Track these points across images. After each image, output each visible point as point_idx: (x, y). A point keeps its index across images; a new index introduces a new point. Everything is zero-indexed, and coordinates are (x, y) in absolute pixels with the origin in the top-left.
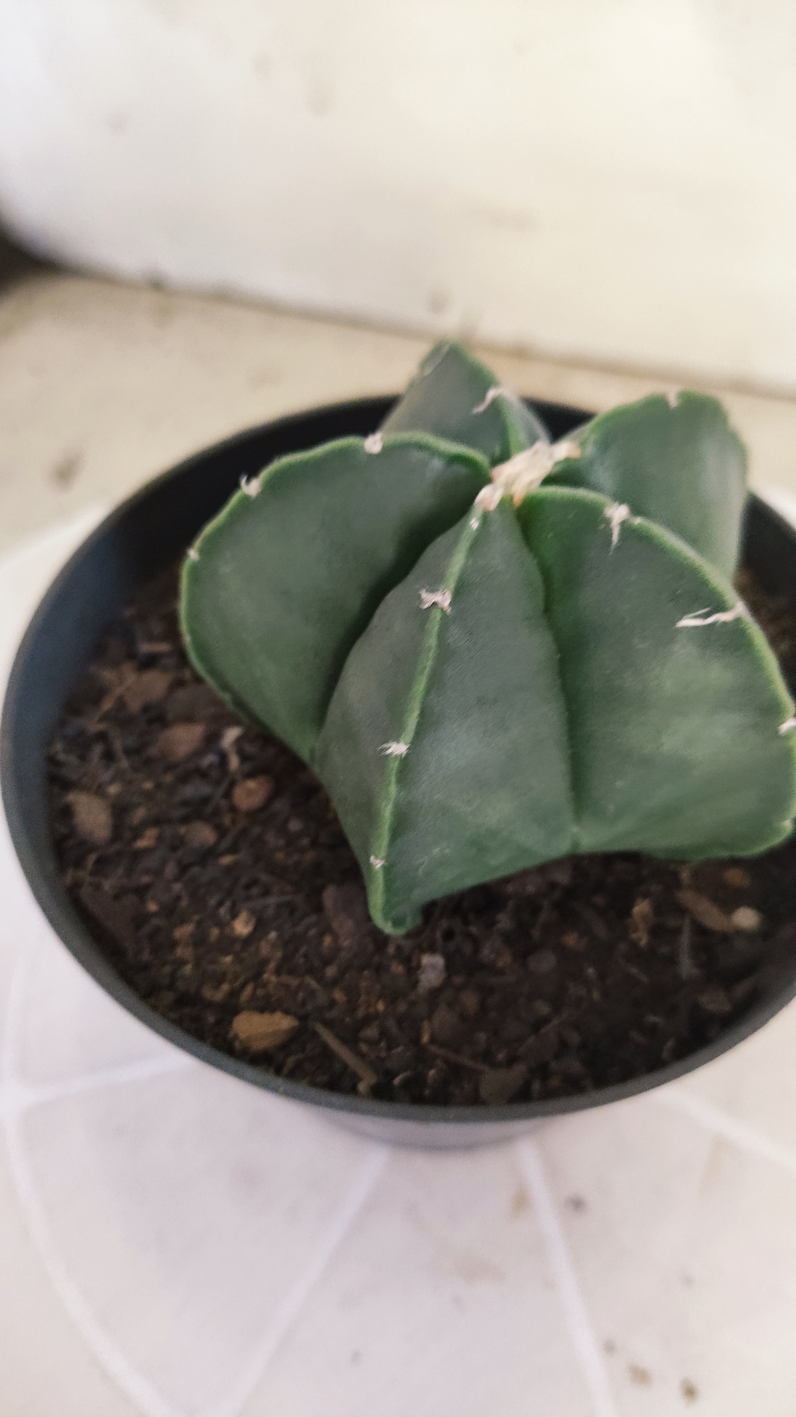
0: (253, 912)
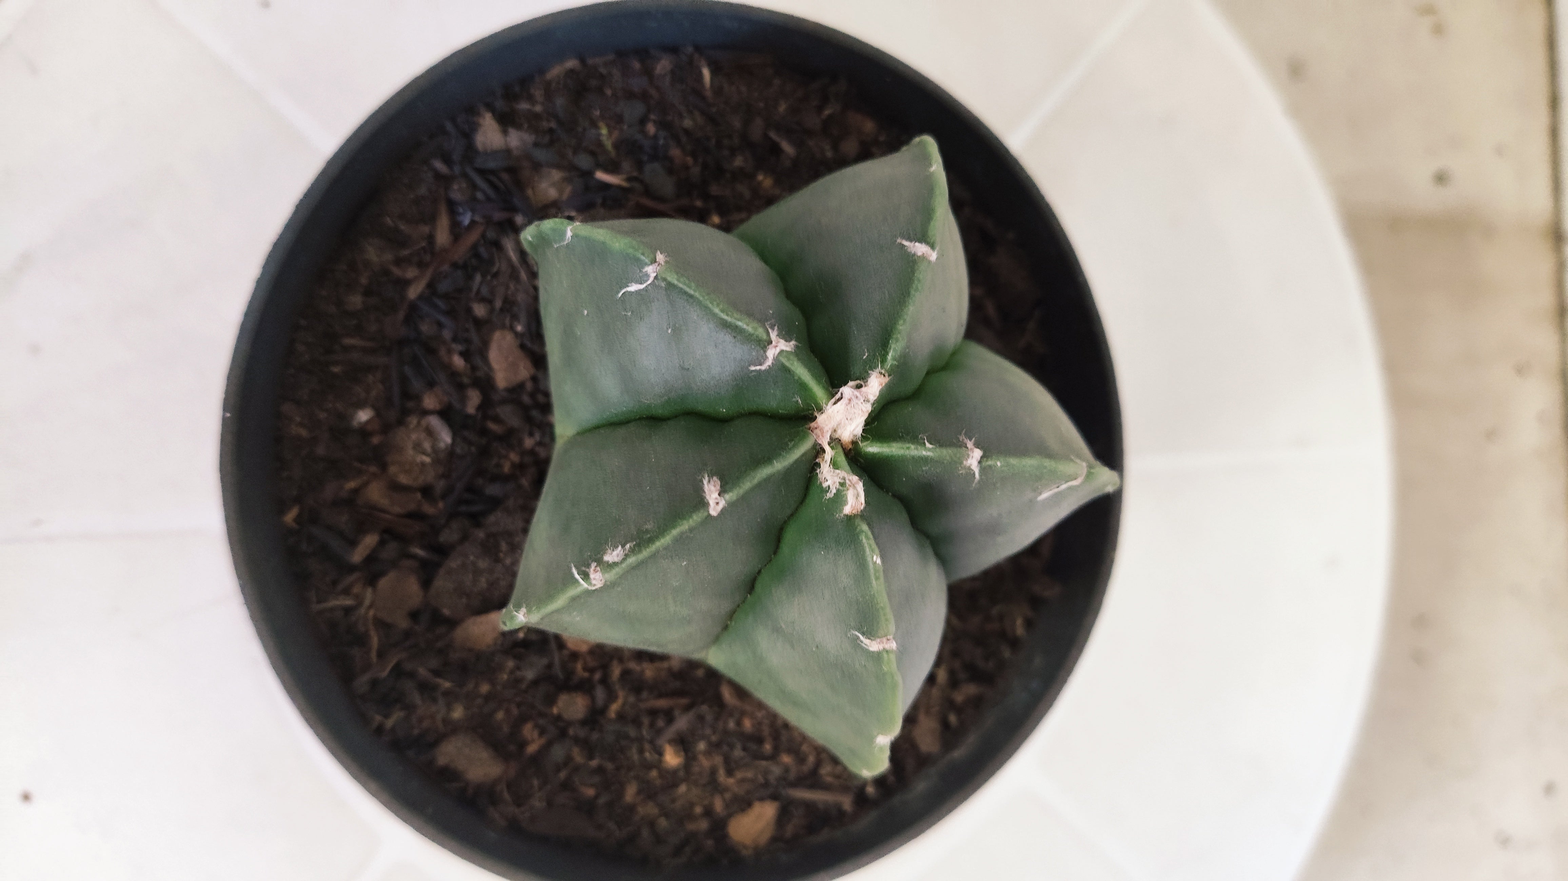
0: (672, 742)
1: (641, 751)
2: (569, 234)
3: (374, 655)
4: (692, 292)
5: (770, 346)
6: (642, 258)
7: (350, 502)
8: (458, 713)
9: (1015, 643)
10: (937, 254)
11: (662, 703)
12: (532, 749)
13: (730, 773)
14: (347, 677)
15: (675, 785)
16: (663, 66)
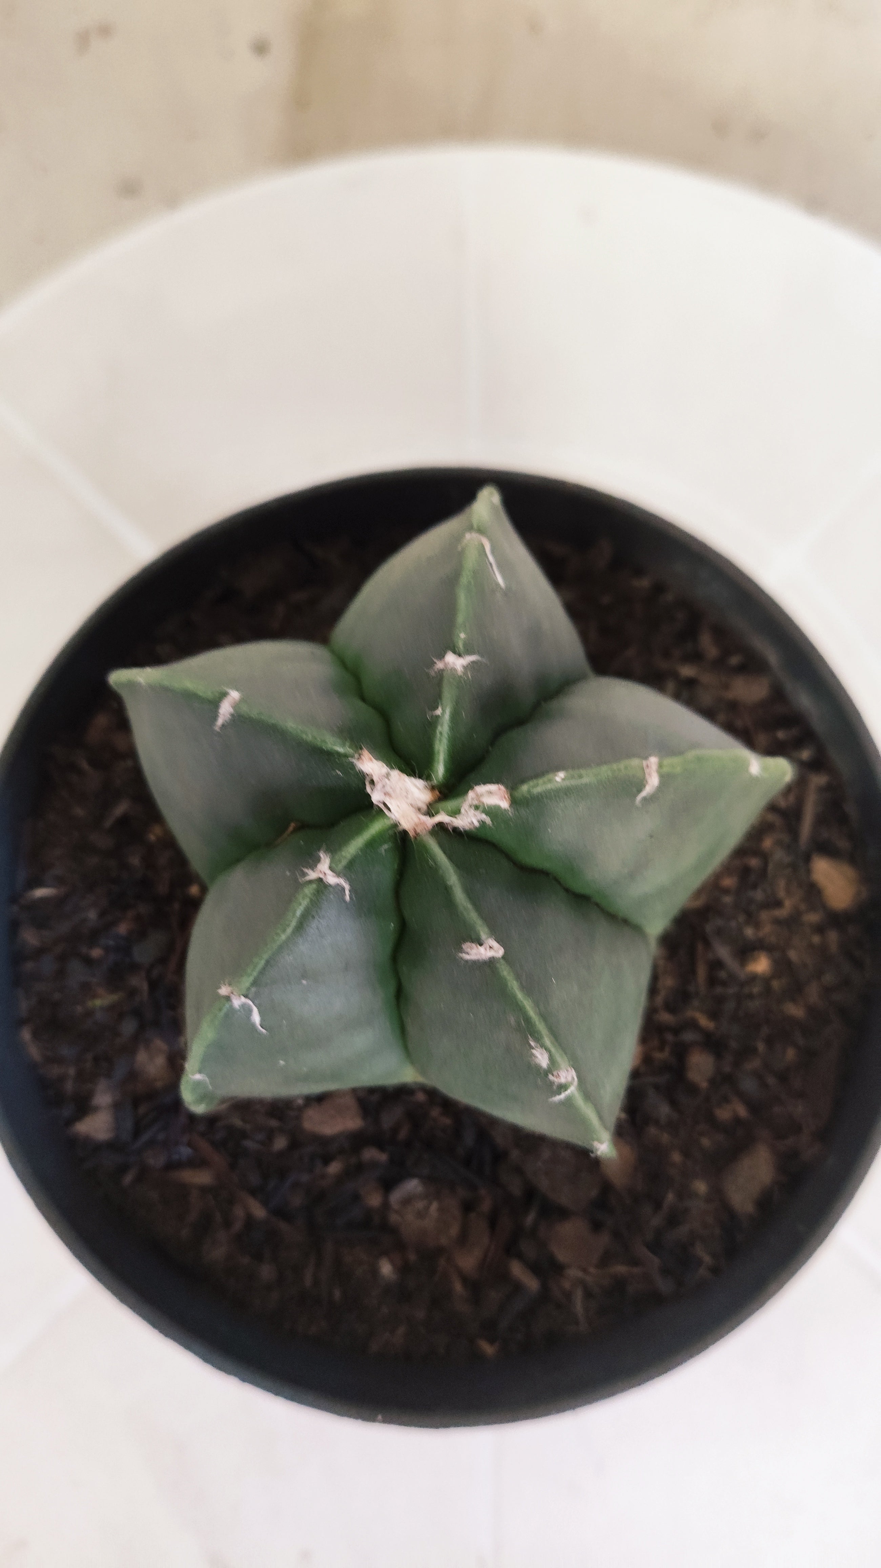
0: (743, 964)
1: (751, 996)
2: (198, 1077)
3: (636, 1270)
4: (263, 962)
5: (324, 879)
6: (225, 1010)
7: (475, 1287)
8: (701, 1187)
9: (659, 588)
10: (232, 688)
11: (702, 972)
12: (742, 1111)
13: (778, 904)
14: (656, 1299)
15: (789, 963)
16: (30, 937)
